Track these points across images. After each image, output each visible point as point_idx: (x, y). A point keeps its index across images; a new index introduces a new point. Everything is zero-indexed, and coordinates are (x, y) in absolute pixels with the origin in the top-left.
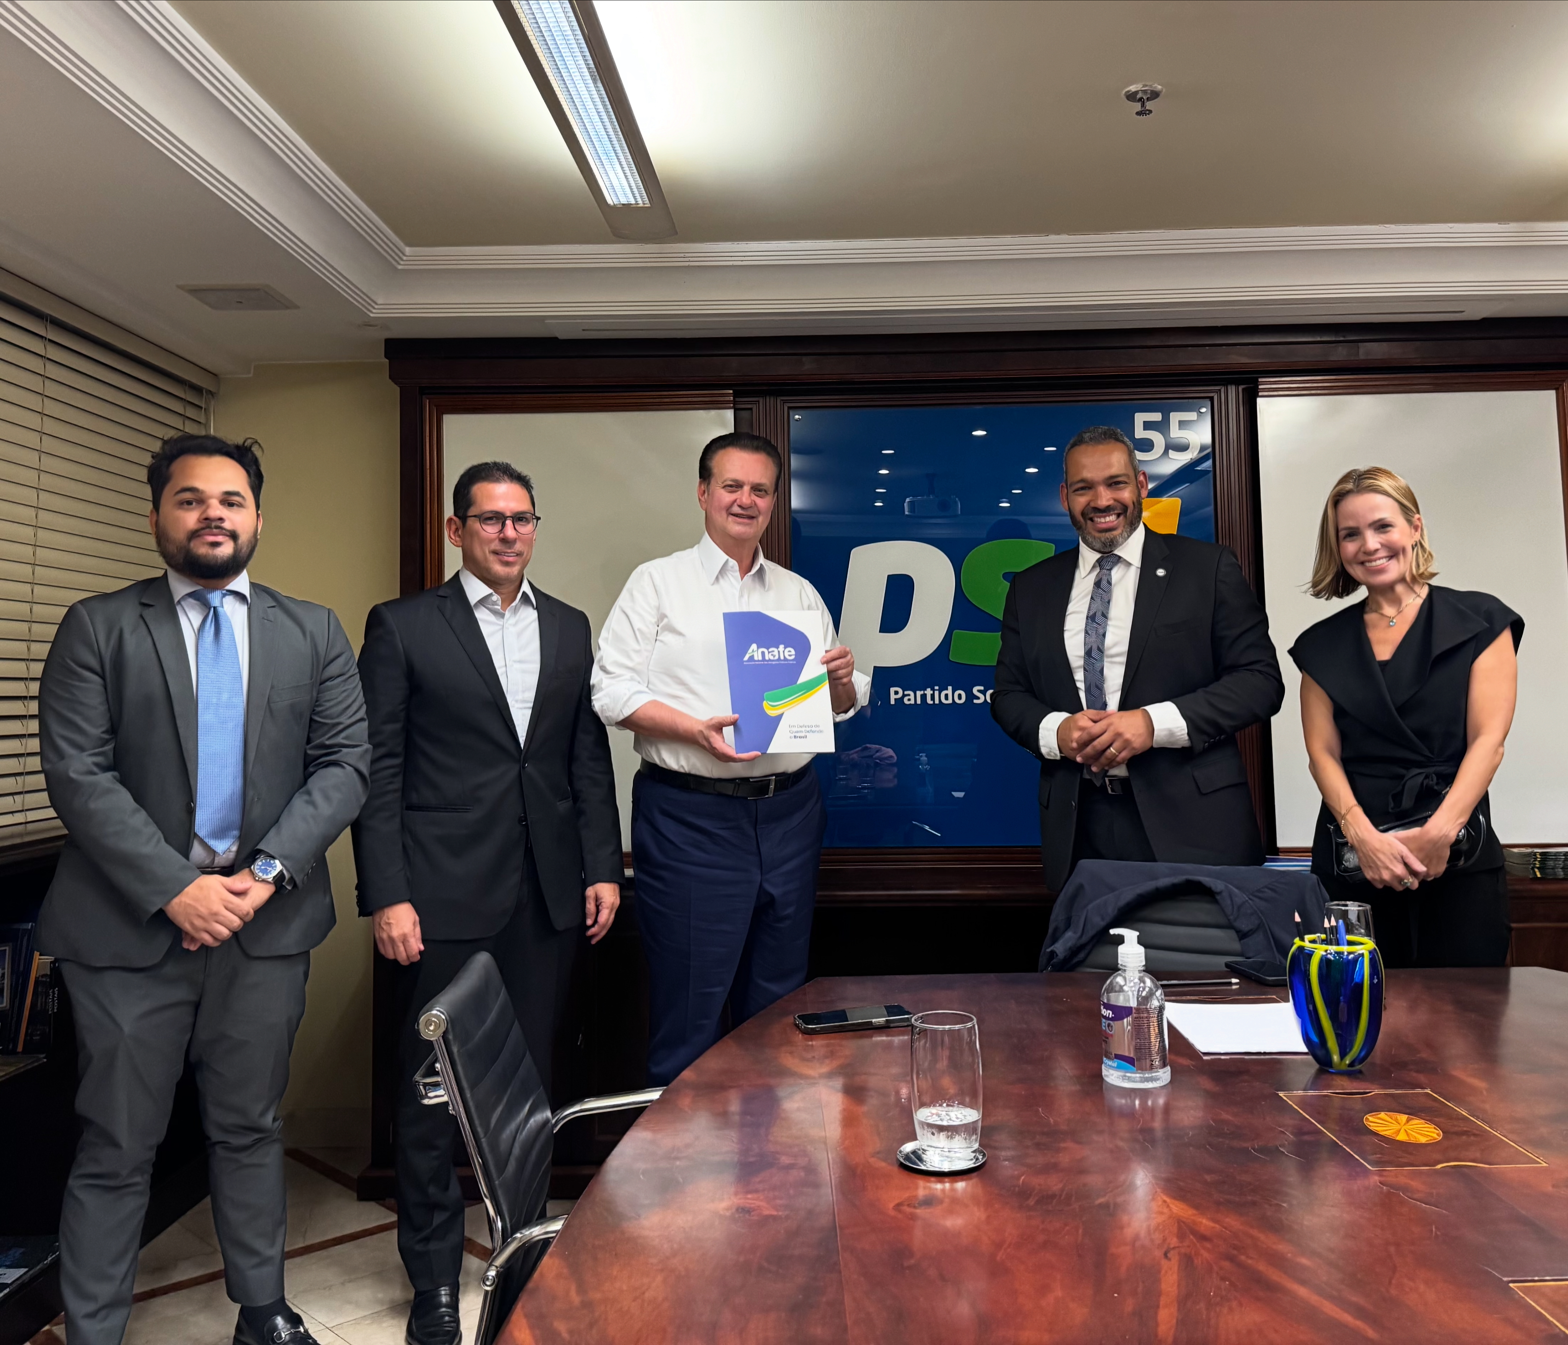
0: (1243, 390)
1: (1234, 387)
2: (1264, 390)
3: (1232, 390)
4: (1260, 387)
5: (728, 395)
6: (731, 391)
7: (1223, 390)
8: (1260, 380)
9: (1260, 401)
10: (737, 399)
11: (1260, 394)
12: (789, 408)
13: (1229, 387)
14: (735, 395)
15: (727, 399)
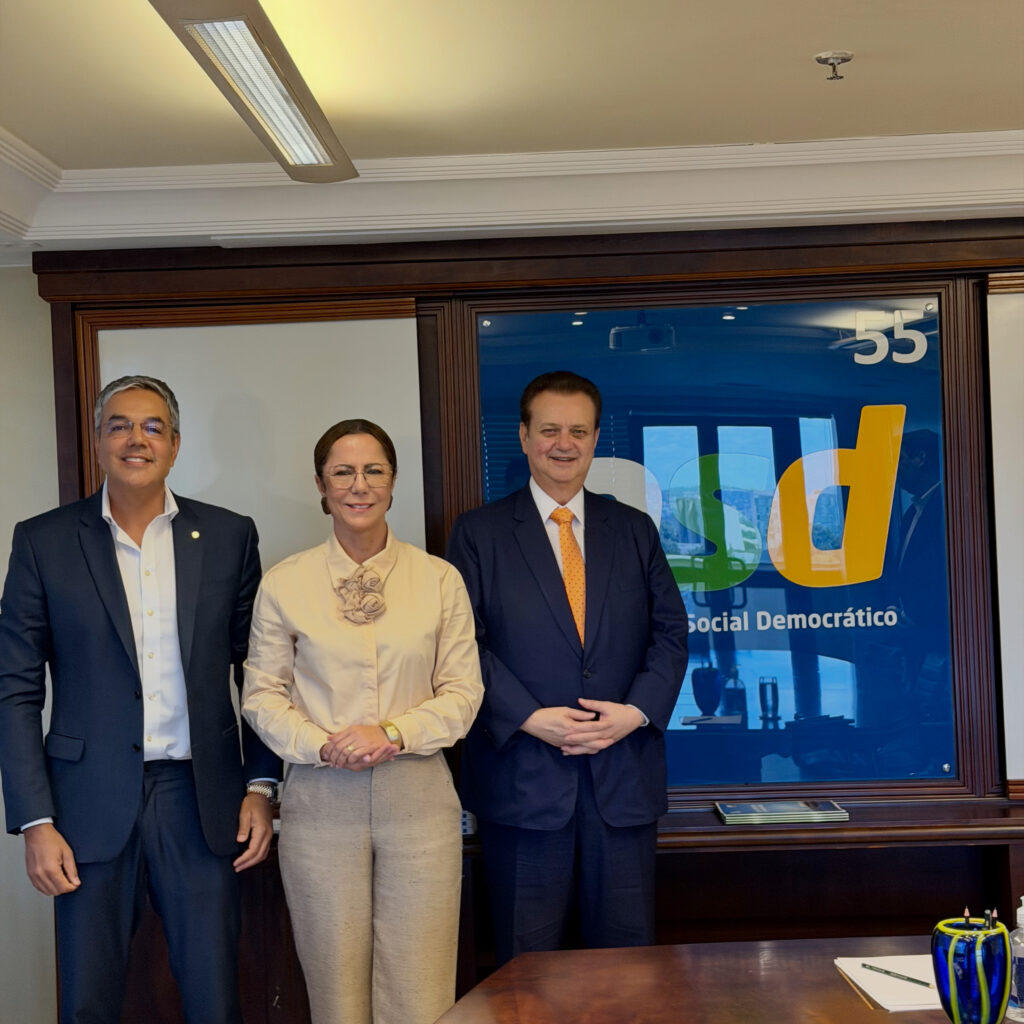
0: (973, 284)
1: (963, 281)
2: (994, 287)
3: (961, 284)
4: (991, 283)
5: (410, 303)
6: (413, 299)
7: (951, 286)
8: (990, 276)
9: (990, 298)
10: (420, 305)
11: (991, 291)
12: (477, 313)
13: (958, 282)
14: (418, 300)
15: (409, 307)
